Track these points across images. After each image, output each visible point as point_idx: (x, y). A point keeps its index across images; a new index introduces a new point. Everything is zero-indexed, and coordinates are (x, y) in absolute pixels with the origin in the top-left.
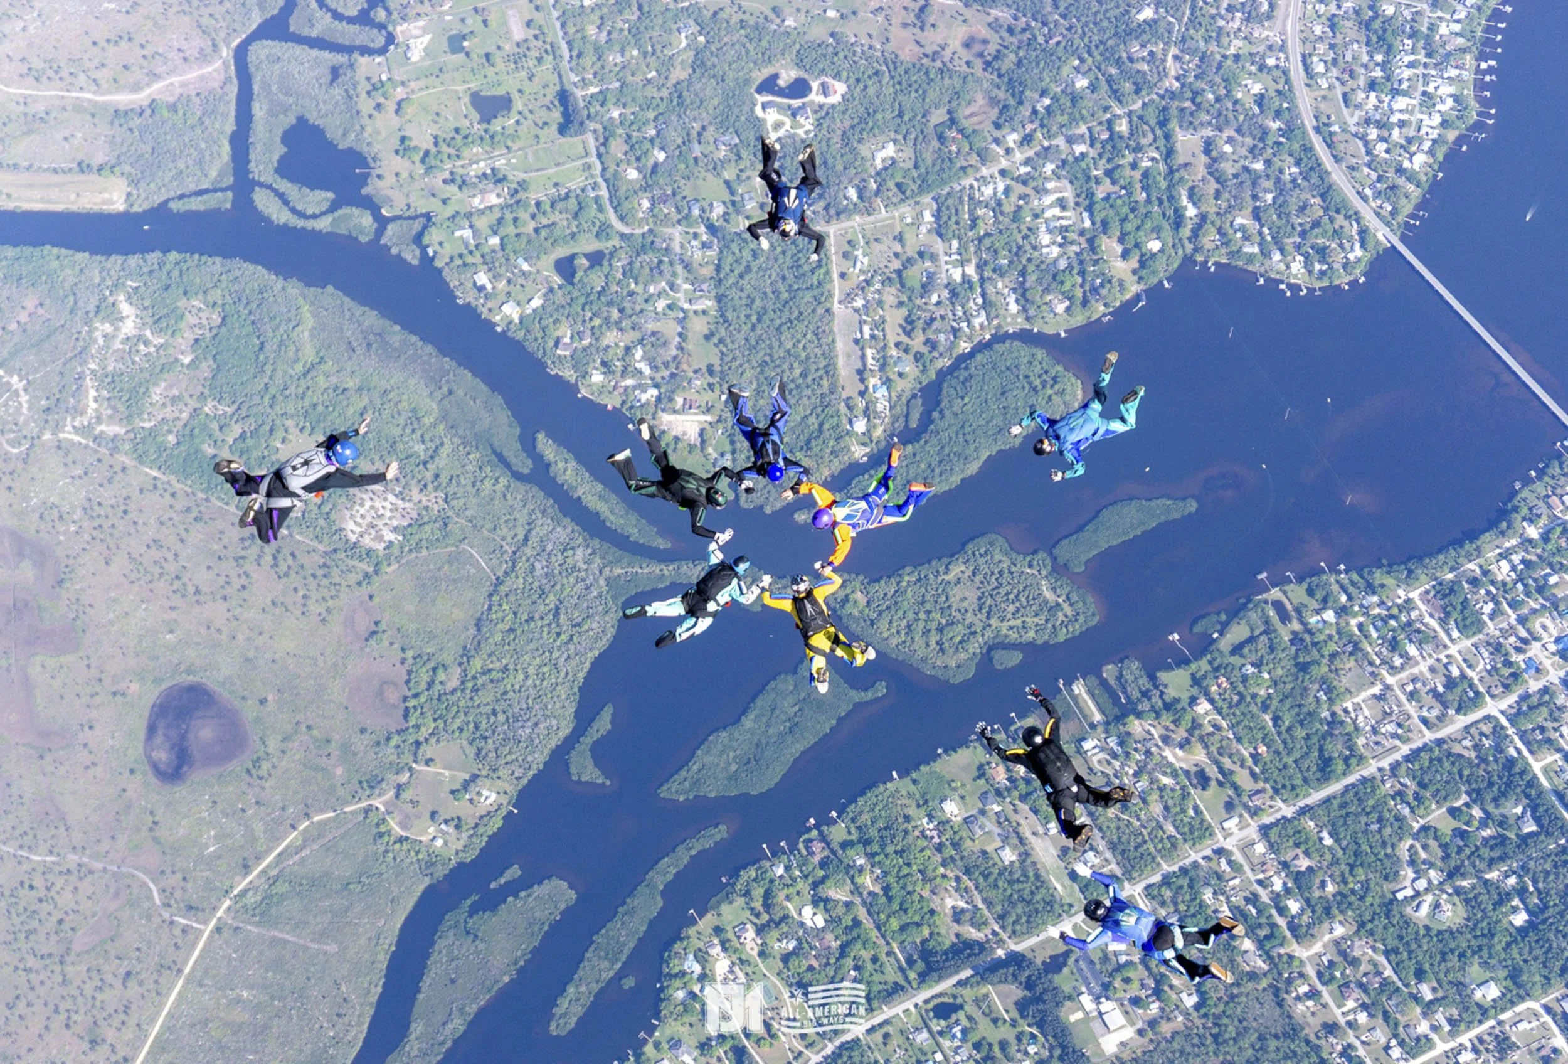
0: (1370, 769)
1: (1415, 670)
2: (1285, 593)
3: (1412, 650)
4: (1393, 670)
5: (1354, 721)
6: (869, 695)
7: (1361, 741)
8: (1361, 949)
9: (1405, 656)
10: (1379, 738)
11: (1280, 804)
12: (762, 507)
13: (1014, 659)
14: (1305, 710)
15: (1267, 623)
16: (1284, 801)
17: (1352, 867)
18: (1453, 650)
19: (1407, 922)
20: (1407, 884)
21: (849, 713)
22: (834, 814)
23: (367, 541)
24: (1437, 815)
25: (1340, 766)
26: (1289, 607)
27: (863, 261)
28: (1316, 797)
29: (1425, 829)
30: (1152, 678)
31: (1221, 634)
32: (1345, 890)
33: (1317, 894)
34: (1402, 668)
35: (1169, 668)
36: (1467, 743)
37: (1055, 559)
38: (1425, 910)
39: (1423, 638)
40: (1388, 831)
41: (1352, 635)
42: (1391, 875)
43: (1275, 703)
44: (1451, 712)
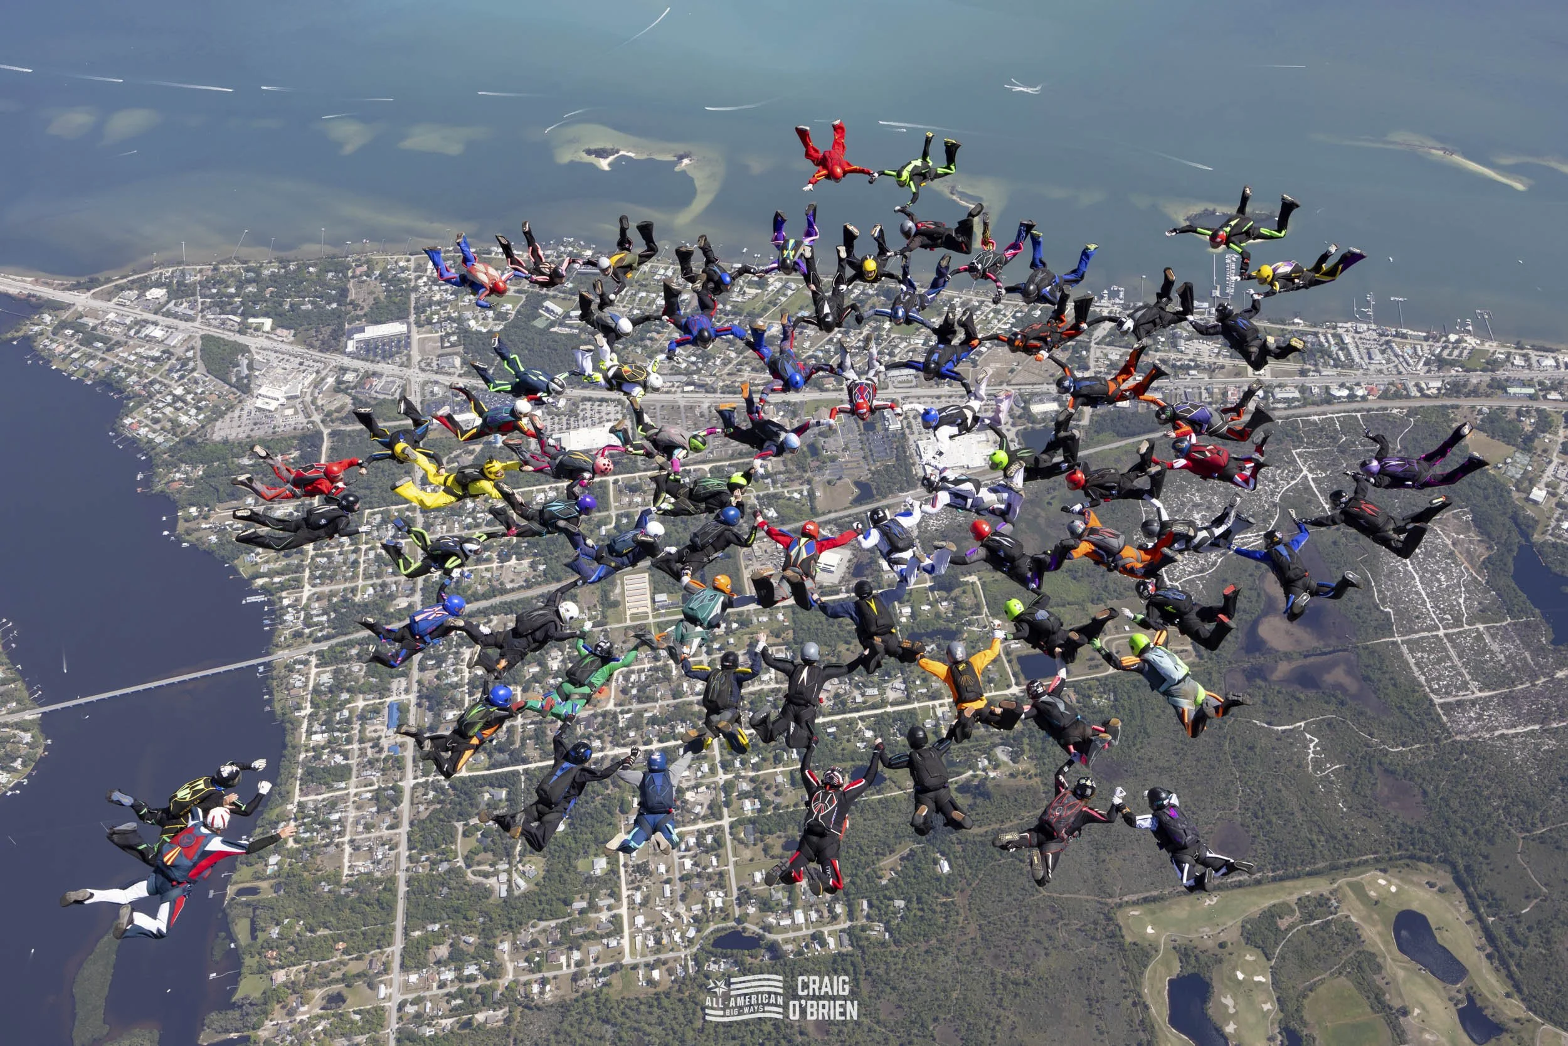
0: (402, 876)
1: (350, 820)
2: (236, 883)
3: (335, 817)
4: (341, 834)
5: (360, 874)
7: (378, 874)
8: (527, 935)
9: (335, 823)
10: (384, 863)
11: (388, 950)
14: (331, 904)
15: (247, 904)
16: (389, 945)
17: (465, 918)
18: (353, 791)
19: (525, 895)
20: (499, 886)
24: (461, 846)
25: (387, 896)
26: (248, 885)
28: (399, 923)
29: (466, 858)
31: (233, 941)
32: (480, 928)
33: (472, 950)
34: (343, 826)
36: (422, 808)
38: (521, 883)
39: (332, 805)
40: (453, 884)
41: (298, 850)
42: (488, 892)
43: (311, 921)
44: (394, 809)
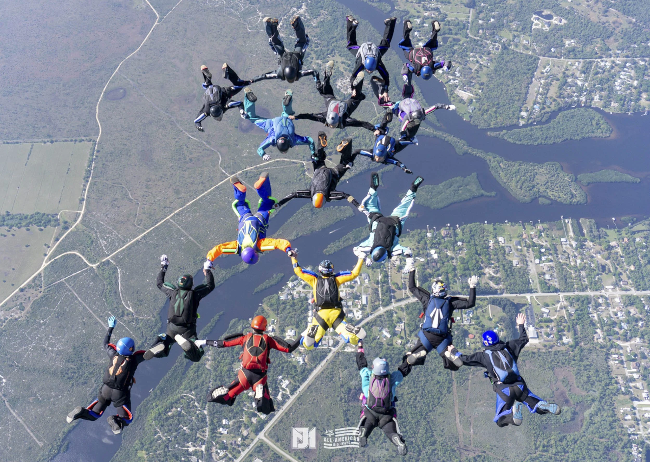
6: (488, 194)
12: (478, 126)
13: (547, 202)
21: (479, 197)
22: (458, 226)
23: (342, 90)
27: (548, 68)
30: (598, 228)
35: (606, 228)
37: (576, 179)
